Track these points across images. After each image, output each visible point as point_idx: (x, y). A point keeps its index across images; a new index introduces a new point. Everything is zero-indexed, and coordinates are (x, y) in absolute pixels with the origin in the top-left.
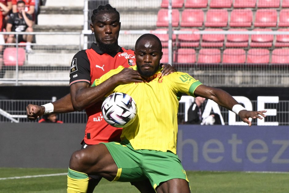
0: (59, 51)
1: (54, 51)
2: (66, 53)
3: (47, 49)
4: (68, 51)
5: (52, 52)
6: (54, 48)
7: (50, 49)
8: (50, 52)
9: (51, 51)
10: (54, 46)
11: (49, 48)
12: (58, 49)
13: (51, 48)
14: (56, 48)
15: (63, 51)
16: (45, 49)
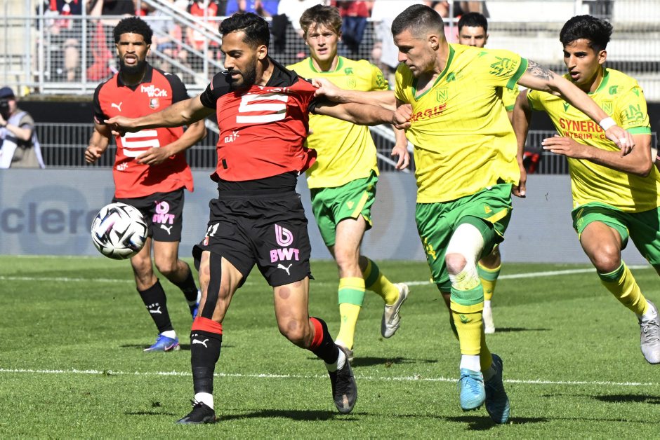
0: (533, 33)
1: (523, 32)
2: (548, 37)
3: (511, 30)
4: (550, 34)
5: (520, 35)
6: (523, 28)
7: (516, 30)
8: (516, 35)
9: (518, 33)
10: (524, 24)
11: (513, 28)
12: (531, 30)
13: (518, 27)
14: (528, 28)
15: (541, 34)
16: (505, 30)
